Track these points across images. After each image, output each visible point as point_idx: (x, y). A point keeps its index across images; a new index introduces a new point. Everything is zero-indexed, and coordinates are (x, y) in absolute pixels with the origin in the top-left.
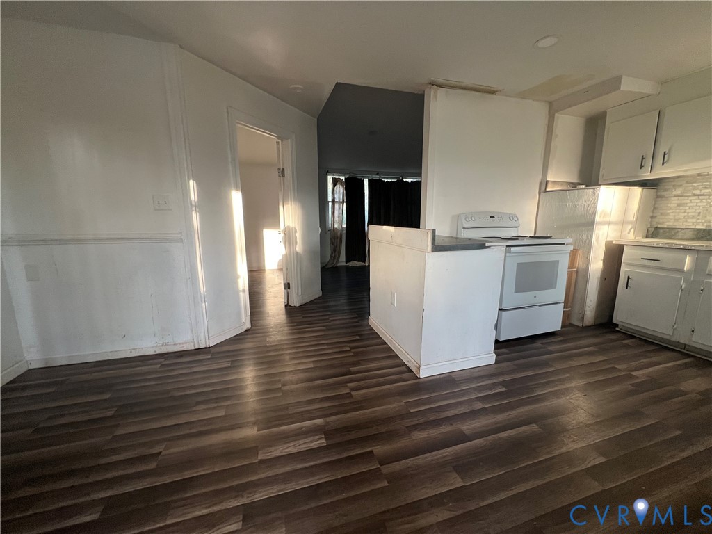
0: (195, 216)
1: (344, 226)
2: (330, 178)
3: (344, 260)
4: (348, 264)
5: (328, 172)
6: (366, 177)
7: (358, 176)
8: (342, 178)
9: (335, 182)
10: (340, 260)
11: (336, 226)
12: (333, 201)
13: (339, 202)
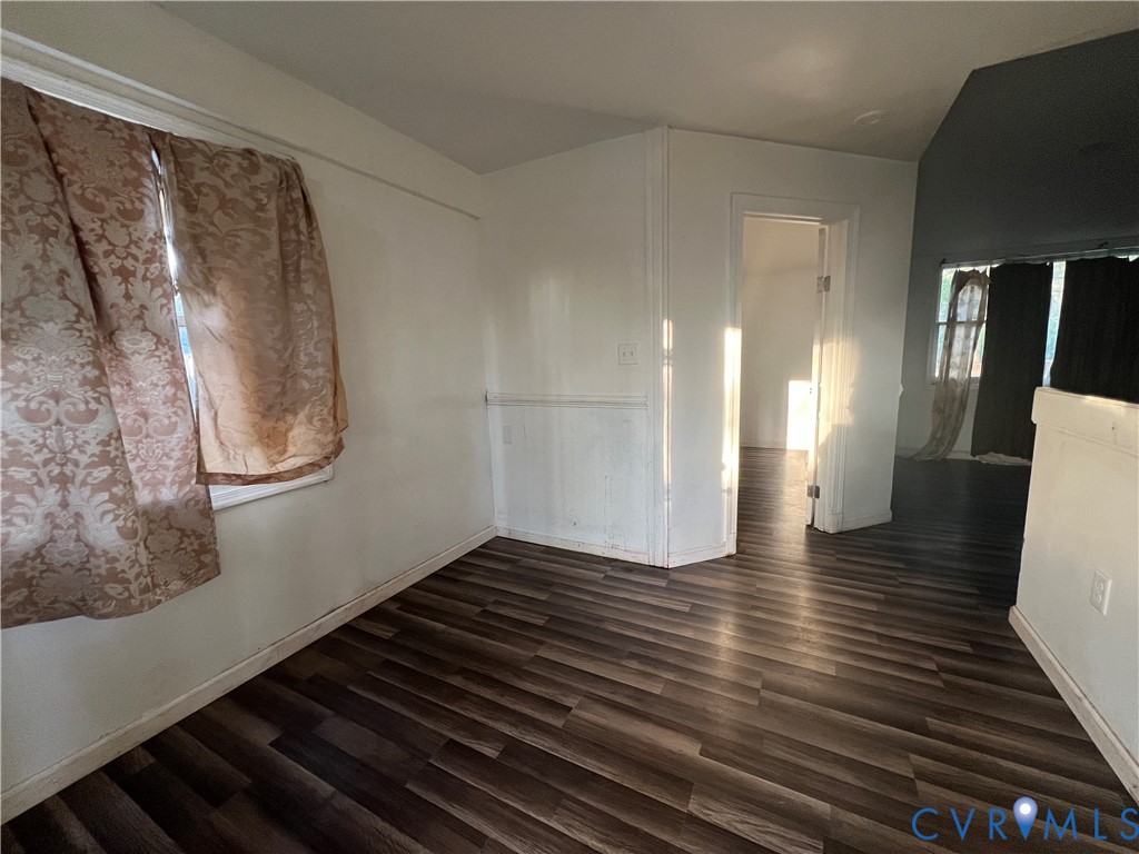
0: (667, 372)
1: (977, 373)
2: (948, 275)
3: (969, 449)
4: (977, 458)
5: (944, 262)
6: (1059, 259)
7: (1035, 259)
8: (981, 269)
9: (960, 281)
10: (956, 447)
11: (953, 374)
12: (952, 322)
13: (968, 324)
